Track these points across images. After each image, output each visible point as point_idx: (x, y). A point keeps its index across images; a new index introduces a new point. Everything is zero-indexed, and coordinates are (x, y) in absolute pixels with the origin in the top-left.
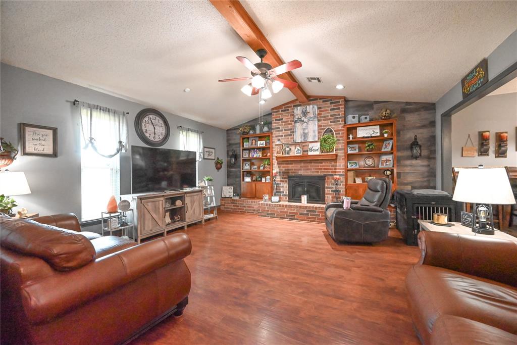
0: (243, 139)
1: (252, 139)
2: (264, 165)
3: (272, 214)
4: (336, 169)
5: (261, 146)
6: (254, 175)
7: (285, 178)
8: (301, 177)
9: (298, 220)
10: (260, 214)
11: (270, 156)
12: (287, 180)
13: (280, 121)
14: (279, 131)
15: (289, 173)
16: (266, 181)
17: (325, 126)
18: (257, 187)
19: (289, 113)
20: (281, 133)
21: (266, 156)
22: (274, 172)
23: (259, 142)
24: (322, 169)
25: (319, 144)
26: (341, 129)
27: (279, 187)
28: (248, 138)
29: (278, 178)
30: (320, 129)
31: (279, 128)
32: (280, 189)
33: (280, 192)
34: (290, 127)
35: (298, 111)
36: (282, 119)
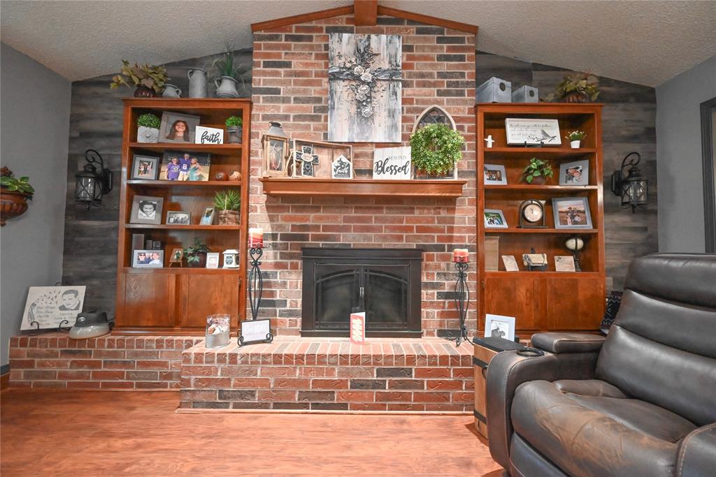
0: (137, 112)
1: (173, 119)
2: (218, 210)
3: (242, 395)
4: (451, 230)
5: (206, 142)
6: (179, 245)
7: (291, 256)
8: (346, 252)
9: (344, 406)
10: (188, 397)
11: (240, 179)
12: (300, 262)
13: (282, 70)
14: (272, 100)
15: (305, 238)
16: (221, 264)
17: (424, 102)
18: (184, 289)
19: (311, 48)
20: (282, 108)
21: (227, 179)
22: (255, 232)
23: (200, 131)
24: (410, 229)
25: (406, 152)
26: (466, 115)
27: (269, 284)
28: (158, 114)
29: (269, 257)
30: (409, 111)
31: (277, 91)
32: (272, 294)
33: (273, 304)
34: (313, 91)
35: (344, 46)
36: (288, 65)
